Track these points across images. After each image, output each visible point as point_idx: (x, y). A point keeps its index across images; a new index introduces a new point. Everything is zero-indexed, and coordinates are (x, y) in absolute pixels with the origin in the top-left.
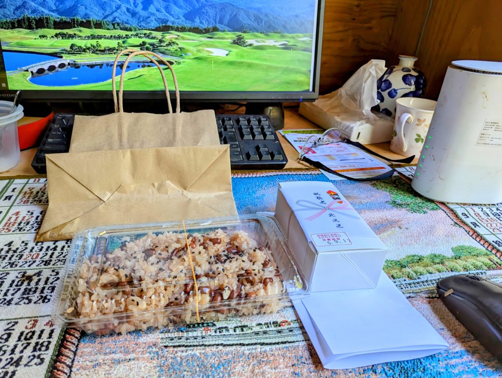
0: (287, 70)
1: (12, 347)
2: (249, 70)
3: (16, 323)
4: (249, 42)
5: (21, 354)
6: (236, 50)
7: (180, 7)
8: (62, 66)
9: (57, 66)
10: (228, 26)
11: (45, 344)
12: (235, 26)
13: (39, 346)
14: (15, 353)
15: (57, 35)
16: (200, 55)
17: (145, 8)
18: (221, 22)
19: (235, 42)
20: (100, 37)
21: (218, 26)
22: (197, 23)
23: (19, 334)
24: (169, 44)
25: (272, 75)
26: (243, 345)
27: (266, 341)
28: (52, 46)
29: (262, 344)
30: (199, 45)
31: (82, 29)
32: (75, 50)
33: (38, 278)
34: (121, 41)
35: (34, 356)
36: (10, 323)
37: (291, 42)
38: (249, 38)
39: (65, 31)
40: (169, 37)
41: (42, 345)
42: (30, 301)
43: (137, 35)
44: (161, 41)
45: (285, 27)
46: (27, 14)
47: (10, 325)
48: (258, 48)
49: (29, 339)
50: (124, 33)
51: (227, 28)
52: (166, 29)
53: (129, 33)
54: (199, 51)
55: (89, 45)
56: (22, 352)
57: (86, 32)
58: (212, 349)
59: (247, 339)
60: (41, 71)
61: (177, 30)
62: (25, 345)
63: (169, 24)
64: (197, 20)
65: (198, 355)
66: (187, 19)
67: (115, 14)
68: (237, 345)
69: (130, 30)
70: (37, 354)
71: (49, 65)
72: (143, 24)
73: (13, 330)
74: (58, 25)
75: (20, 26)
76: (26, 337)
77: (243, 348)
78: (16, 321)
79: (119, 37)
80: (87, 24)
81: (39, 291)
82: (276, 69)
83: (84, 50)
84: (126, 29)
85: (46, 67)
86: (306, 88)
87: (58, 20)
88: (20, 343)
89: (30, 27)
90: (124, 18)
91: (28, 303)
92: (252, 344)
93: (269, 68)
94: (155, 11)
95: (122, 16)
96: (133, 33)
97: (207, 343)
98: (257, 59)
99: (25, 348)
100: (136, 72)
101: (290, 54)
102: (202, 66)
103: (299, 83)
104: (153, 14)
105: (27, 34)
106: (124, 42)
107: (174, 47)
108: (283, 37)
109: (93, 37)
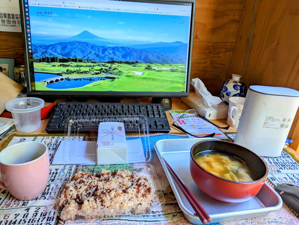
0: (172, 82)
1: (38, 219)
2: (153, 82)
3: (40, 208)
4: (154, 68)
5: (42, 222)
6: (147, 72)
7: (120, 52)
8: (62, 79)
9: (59, 79)
10: (143, 60)
11: (52, 218)
12: (147, 61)
13: (49, 219)
14: (39, 221)
15: (60, 65)
16: (129, 74)
17: (103, 53)
18: (140, 59)
19: (146, 68)
20: (81, 66)
21: (138, 61)
22: (128, 60)
23: (41, 214)
24: (114, 69)
25: (165, 84)
26: (137, 221)
27: (147, 220)
28: (58, 71)
29: (146, 221)
30: (129, 70)
31: (72, 62)
32: (69, 72)
33: (49, 188)
34: (91, 68)
35: (47, 223)
36: (37, 208)
37: (175, 68)
38: (153, 66)
39: (64, 63)
40: (114, 66)
41: (50, 218)
42: (45, 198)
43: (98, 65)
44: (110, 68)
45: (172, 61)
46: (47, 55)
47: (37, 209)
48: (158, 71)
49: (45, 216)
50: (92, 64)
51: (143, 62)
52: (113, 62)
53: (95, 64)
54: (128, 72)
55: (75, 70)
56: (42, 221)
57: (75, 64)
58: (123, 222)
59: (139, 218)
60: (52, 82)
61: (118, 62)
62: (43, 218)
63: (115, 60)
64: (128, 58)
65: (117, 223)
66: (123, 57)
67: (89, 56)
68: (134, 221)
69: (96, 63)
70: (48, 222)
71: (56, 79)
72: (102, 60)
73: (38, 211)
74: (61, 61)
75: (43, 61)
76: (44, 215)
77: (137, 222)
78: (39, 207)
79: (90, 66)
80: (75, 60)
81: (49, 194)
82: (167, 81)
83: (73, 72)
84: (94, 63)
85: (54, 80)
86: (183, 90)
87: (61, 58)
88: (41, 217)
89: (48, 62)
90: (93, 57)
91: (44, 199)
92: (141, 221)
93: (163, 81)
94: (108, 54)
95: (92, 56)
96: (97, 64)
97: (121, 219)
98: (158, 76)
99: (43, 219)
100: (97, 82)
101: (174, 74)
102: (130, 79)
103: (179, 88)
104: (107, 56)
105: (47, 64)
106: (92, 69)
107: (117, 71)
108: (171, 65)
109: (78, 66)
